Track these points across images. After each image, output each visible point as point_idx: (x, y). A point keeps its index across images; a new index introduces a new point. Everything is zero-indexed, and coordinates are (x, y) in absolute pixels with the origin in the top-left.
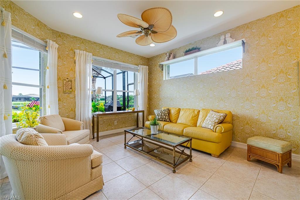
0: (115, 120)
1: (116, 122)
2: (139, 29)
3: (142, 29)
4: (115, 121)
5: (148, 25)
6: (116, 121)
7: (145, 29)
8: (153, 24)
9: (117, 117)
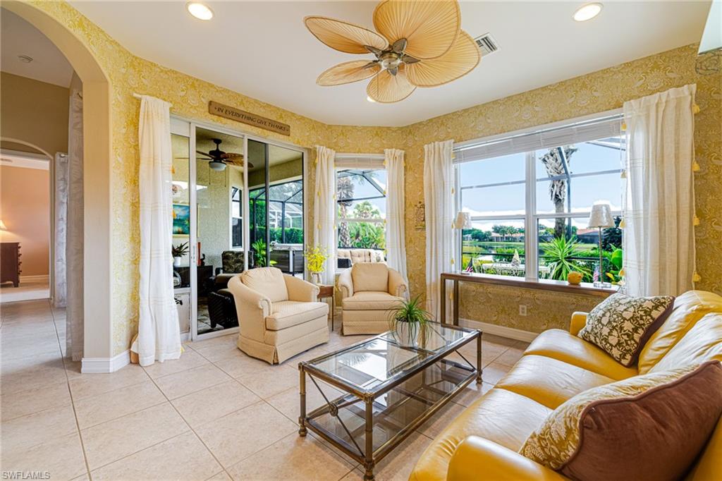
0: (519, 303)
1: (523, 309)
2: (371, 57)
3: (377, 56)
4: (521, 306)
5: (388, 45)
6: (525, 307)
7: (384, 53)
8: (406, 37)
9: (528, 295)
